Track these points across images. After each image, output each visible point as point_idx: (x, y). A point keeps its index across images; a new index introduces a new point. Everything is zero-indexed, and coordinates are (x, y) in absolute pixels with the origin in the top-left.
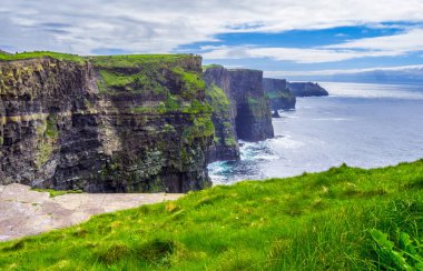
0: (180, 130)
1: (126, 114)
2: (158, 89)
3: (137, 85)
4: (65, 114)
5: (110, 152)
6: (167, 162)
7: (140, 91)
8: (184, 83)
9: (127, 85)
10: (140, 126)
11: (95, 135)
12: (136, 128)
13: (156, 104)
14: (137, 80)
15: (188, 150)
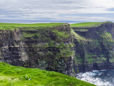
0: (55, 54)
1: (31, 47)
2: (45, 38)
3: (36, 37)
4: (5, 47)
5: (24, 60)
6: (48, 66)
7: (37, 39)
8: (57, 36)
9: (32, 37)
10: (36, 52)
11: (18, 54)
12: (34, 53)
13: (44, 44)
14: (36, 35)
15: (57, 62)
